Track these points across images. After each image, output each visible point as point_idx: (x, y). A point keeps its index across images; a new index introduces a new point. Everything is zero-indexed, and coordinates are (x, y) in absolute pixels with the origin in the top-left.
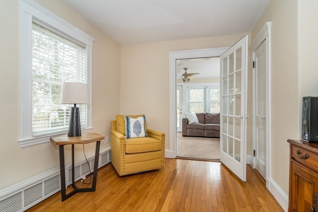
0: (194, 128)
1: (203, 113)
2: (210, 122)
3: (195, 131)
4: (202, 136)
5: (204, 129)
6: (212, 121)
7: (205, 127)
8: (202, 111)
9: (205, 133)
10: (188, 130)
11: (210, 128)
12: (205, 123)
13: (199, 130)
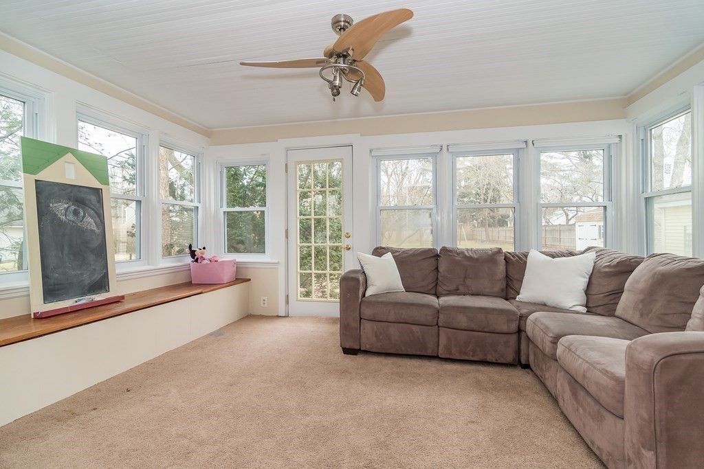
0: (391, 318)
1: (430, 250)
2: (462, 289)
3: (394, 331)
4: (429, 353)
5: (437, 321)
6: (468, 281)
7: (441, 316)
8: (425, 242)
9: (443, 340)
10: (367, 327)
11: (462, 321)
12: (440, 290)
13: (415, 328)
